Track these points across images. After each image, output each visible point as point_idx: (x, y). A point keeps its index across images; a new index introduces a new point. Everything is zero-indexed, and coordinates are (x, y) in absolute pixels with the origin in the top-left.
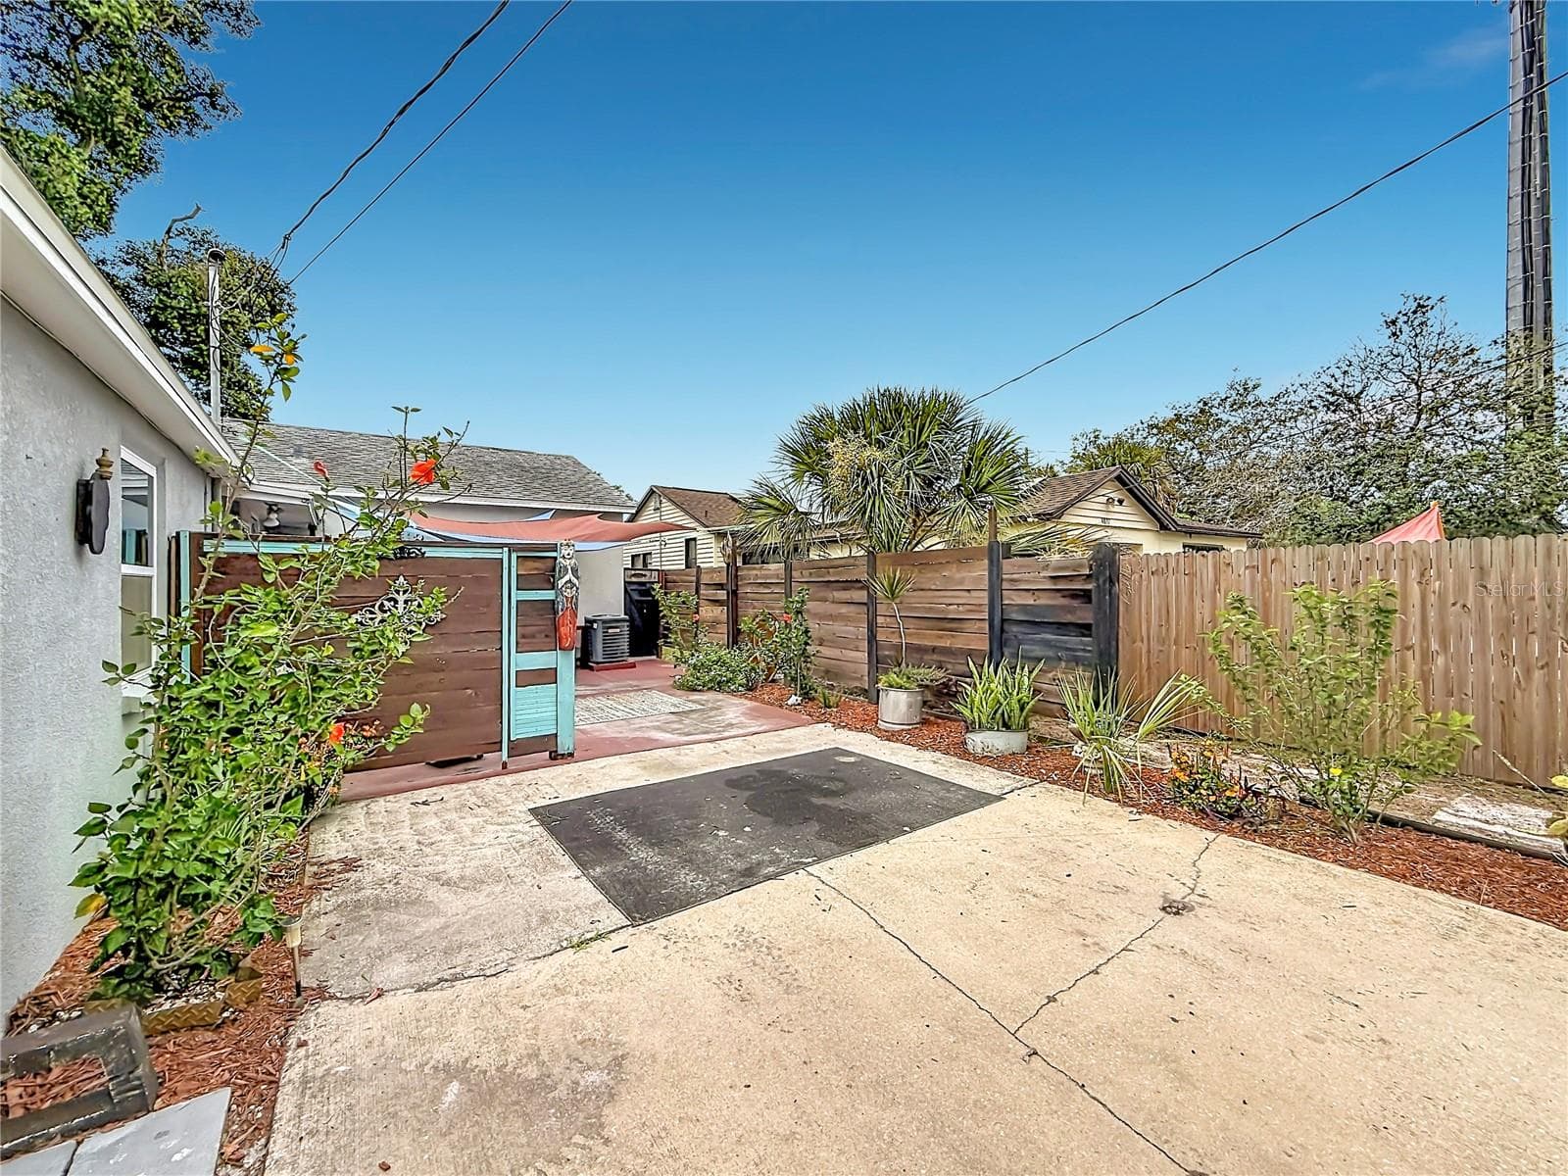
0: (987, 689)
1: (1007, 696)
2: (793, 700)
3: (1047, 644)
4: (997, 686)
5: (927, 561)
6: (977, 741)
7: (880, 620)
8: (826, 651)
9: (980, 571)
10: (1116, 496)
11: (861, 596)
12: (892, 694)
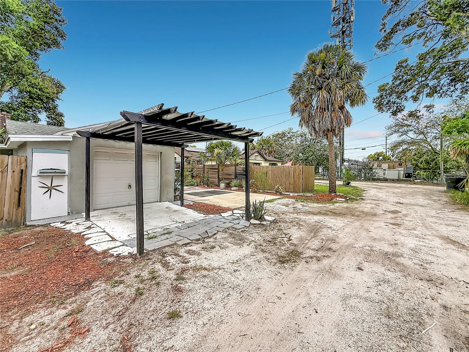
0: (234, 182)
1: (236, 183)
2: (206, 186)
3: (241, 177)
4: (235, 182)
5: (227, 166)
6: (232, 189)
7: (220, 174)
8: (211, 179)
9: (234, 168)
10: (257, 155)
11: (217, 171)
12: (222, 184)
